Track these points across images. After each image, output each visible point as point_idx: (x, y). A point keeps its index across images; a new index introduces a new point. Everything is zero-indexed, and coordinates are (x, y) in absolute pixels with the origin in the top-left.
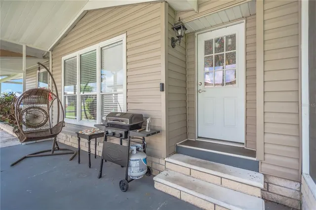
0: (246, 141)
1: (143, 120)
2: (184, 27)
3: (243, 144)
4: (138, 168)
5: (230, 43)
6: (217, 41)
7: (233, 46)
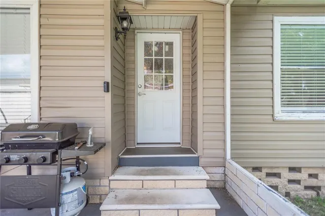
0: (183, 140)
1: (77, 132)
2: (131, 20)
3: (180, 143)
4: (77, 202)
5: (167, 50)
6: (157, 44)
7: (170, 53)
